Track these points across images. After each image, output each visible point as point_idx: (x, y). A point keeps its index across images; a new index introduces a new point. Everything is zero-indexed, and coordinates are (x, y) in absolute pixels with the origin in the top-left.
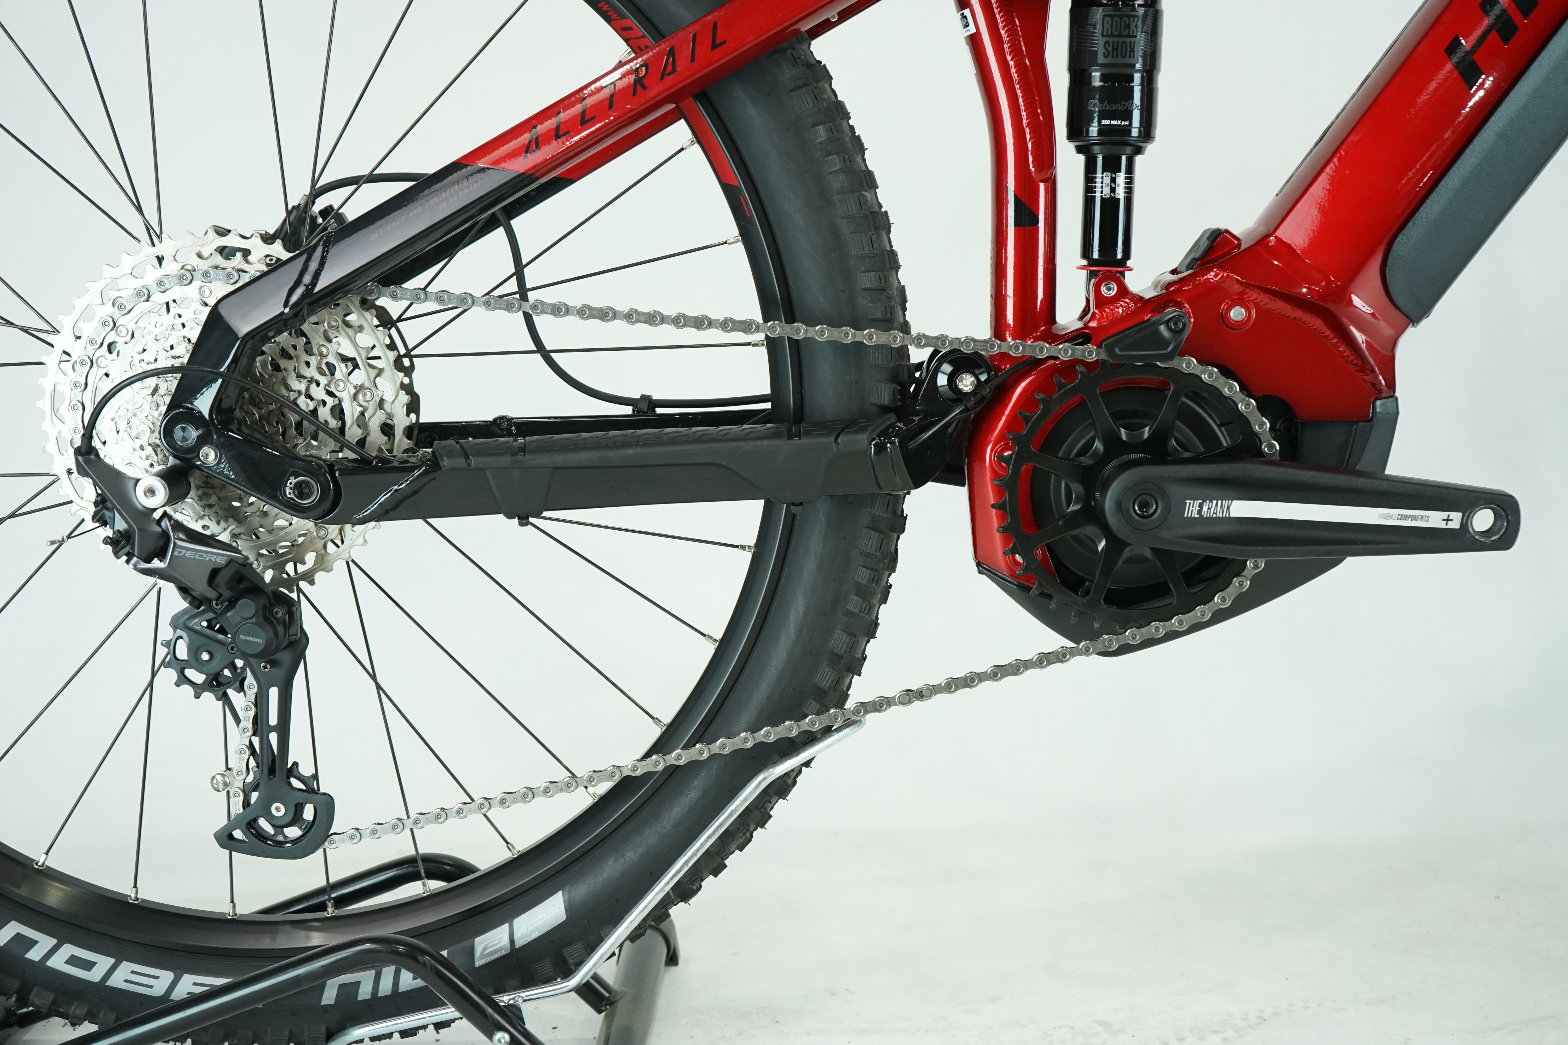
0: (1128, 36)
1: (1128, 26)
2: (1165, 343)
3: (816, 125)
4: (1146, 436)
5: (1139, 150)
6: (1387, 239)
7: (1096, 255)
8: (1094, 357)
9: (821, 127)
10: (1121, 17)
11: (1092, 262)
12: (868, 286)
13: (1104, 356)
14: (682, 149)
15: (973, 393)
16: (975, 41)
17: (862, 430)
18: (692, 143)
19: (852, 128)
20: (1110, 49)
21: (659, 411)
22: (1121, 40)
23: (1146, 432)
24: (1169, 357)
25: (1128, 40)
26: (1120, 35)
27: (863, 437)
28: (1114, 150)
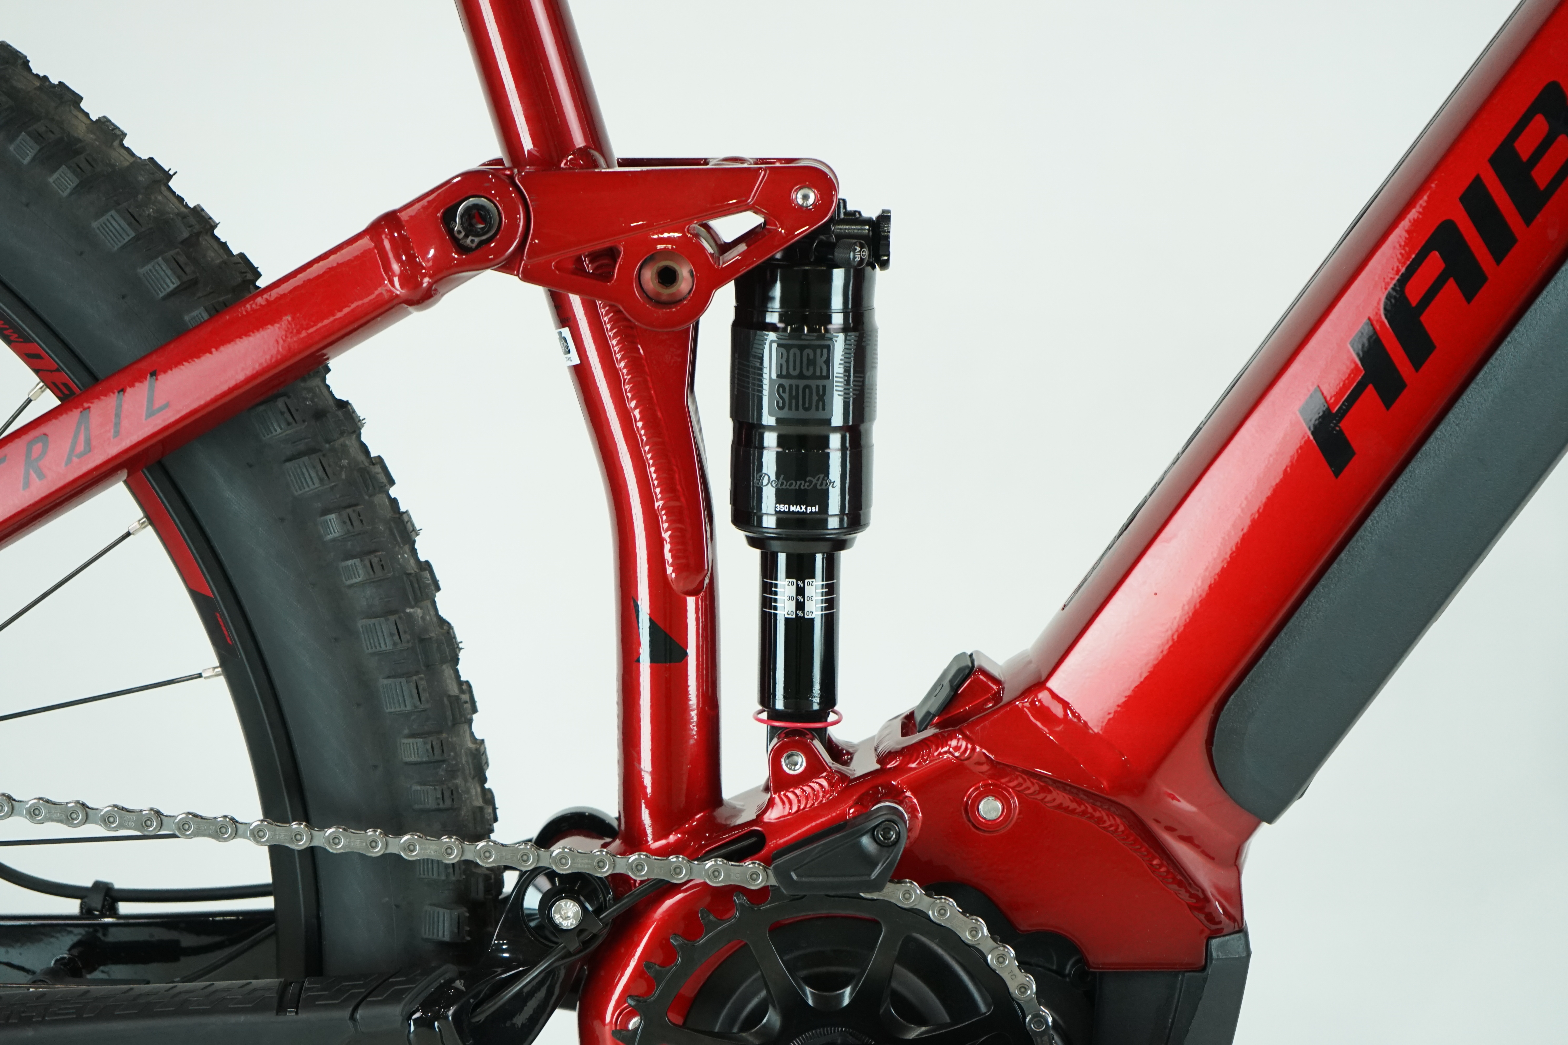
0: (814, 377)
1: (812, 363)
2: (872, 863)
3: (326, 512)
4: (846, 1001)
5: (841, 545)
6: (1215, 699)
7: (780, 705)
8: (758, 883)
9: (333, 516)
10: (802, 348)
11: (774, 715)
12: (414, 759)
13: (773, 881)
14: (128, 534)
15: (579, 930)
16: (582, 373)
17: (395, 998)
18: (143, 526)
19: (394, 502)
20: (786, 396)
21: (125, 908)
22: (802, 383)
23: (847, 996)
24: (877, 886)
25: (813, 383)
26: (801, 376)
27: (395, 1011)
28: (801, 548)
